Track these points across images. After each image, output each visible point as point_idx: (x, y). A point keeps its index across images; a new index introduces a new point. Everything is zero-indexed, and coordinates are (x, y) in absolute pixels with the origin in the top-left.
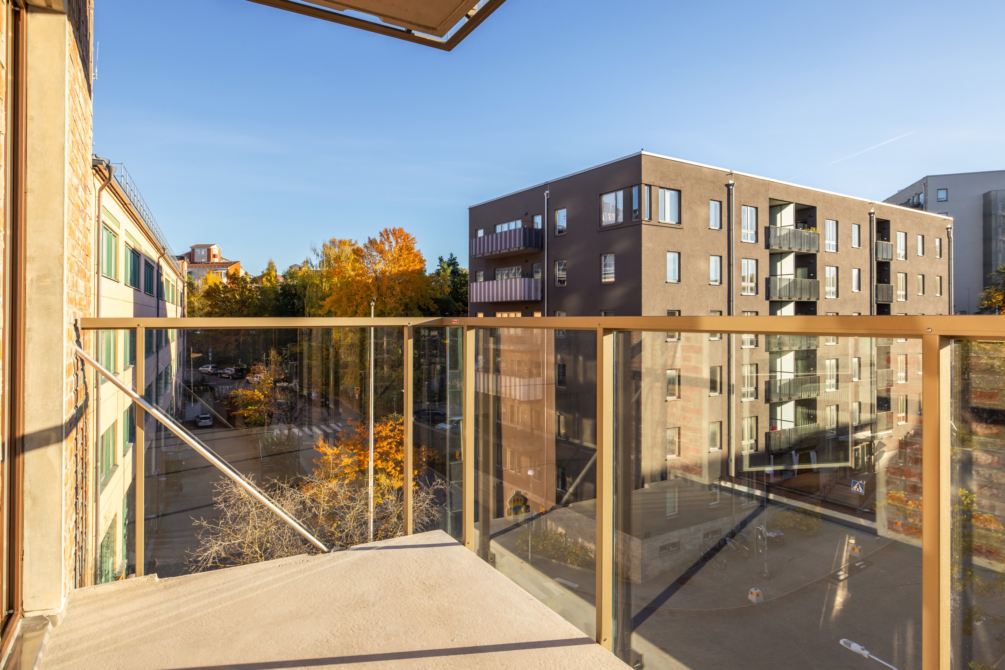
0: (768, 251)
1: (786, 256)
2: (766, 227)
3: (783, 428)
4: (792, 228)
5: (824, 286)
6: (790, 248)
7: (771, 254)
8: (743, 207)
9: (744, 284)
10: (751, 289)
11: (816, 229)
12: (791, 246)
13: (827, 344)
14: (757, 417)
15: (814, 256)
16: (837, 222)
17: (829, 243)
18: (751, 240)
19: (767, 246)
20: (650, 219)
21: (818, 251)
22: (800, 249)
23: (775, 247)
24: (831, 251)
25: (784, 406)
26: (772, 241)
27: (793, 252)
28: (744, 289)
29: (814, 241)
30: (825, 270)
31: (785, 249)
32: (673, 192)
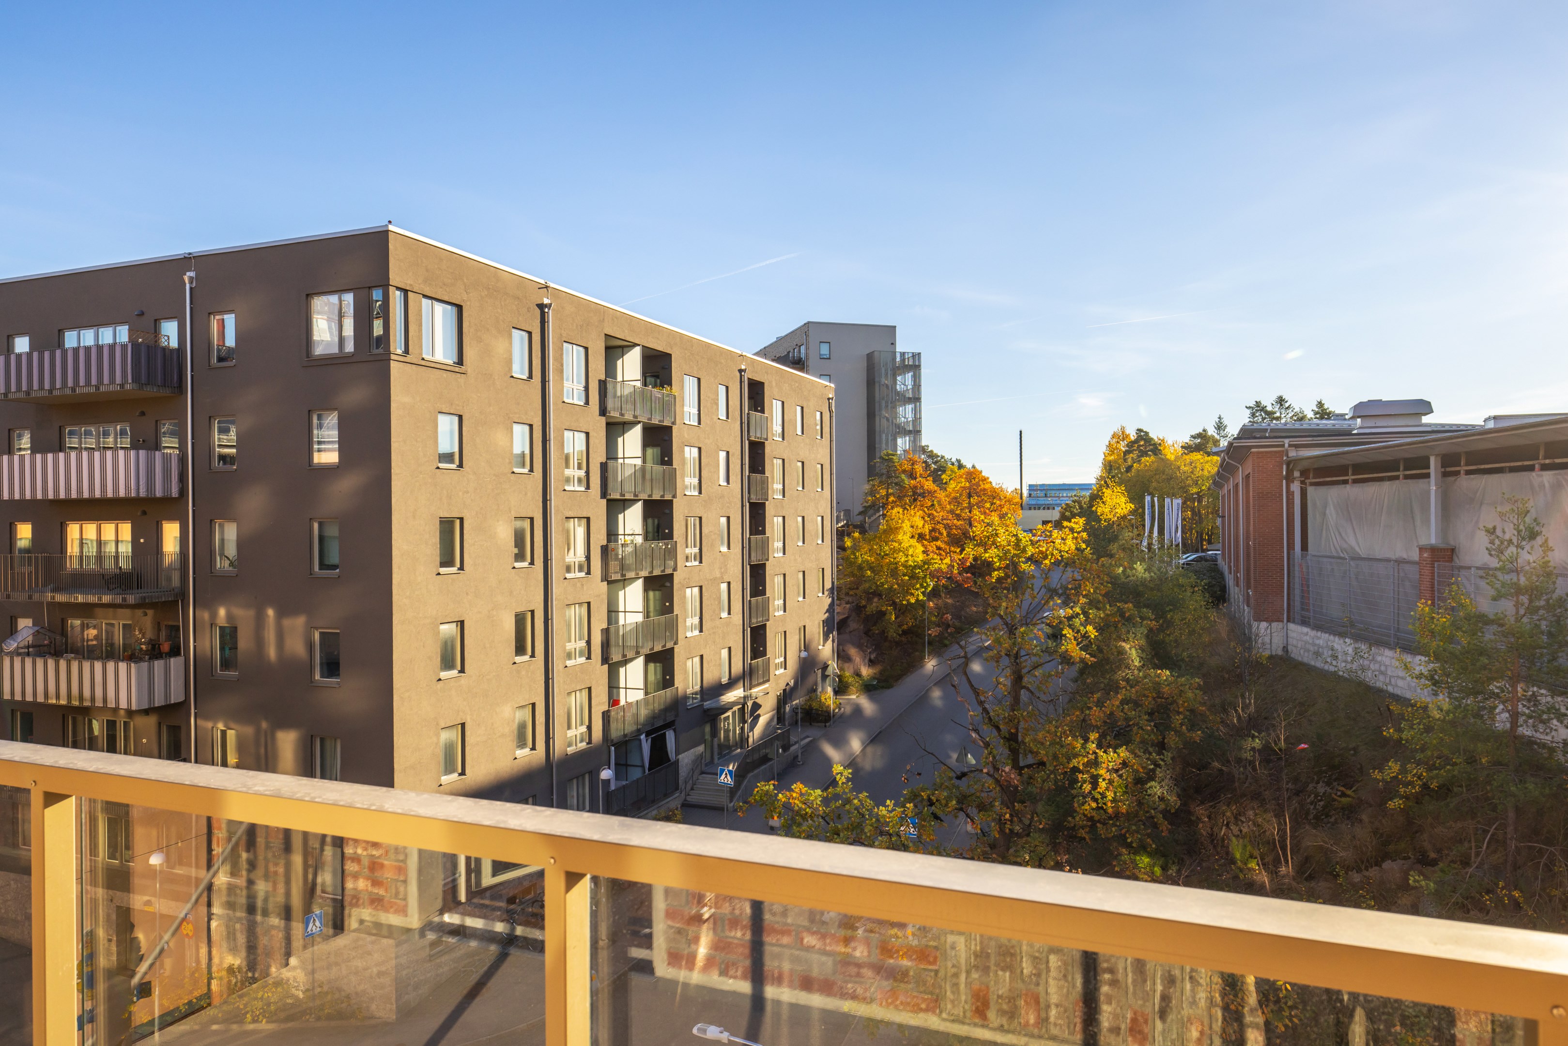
0: (603, 420)
1: (631, 429)
2: (600, 381)
3: (629, 700)
4: (638, 384)
5: (683, 476)
6: (635, 417)
7: (608, 424)
8: (565, 345)
9: (568, 472)
10: (580, 480)
11: (671, 389)
12: (638, 413)
13: (688, 564)
14: (590, 689)
15: (668, 430)
16: (699, 380)
17: (688, 410)
18: (579, 399)
19: (603, 412)
20: (407, 351)
21: (674, 423)
22: (650, 419)
23: (615, 414)
24: (692, 423)
25: (629, 666)
26: (610, 404)
27: (639, 422)
28: (568, 480)
29: (669, 406)
30: (683, 451)
31: (629, 417)
32: (449, 307)
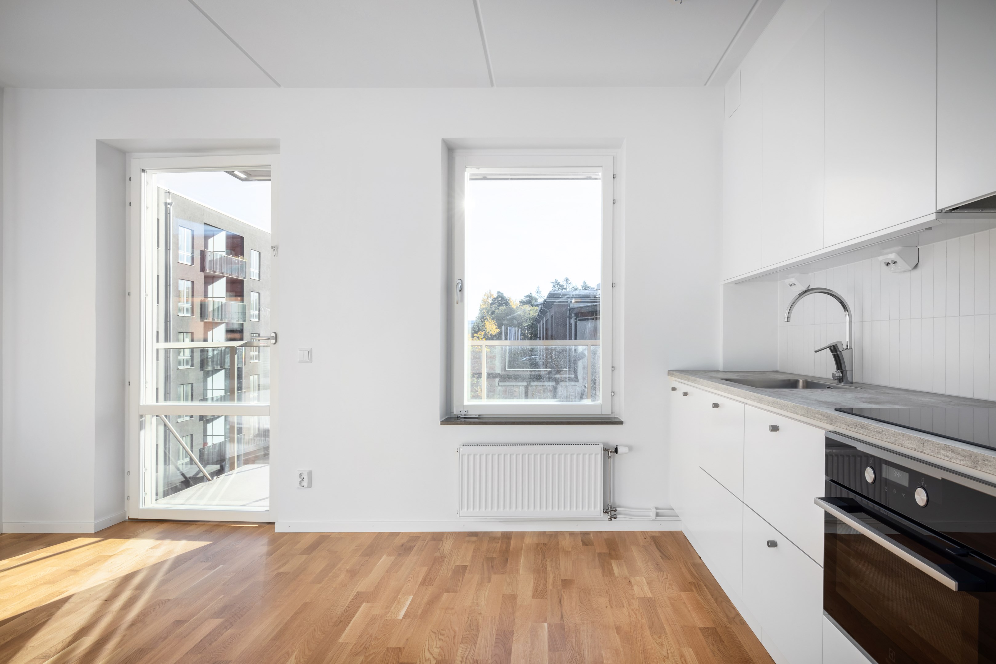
0: (202, 274)
1: (218, 280)
2: (201, 251)
3: (214, 442)
4: (224, 254)
5: (249, 310)
6: (222, 273)
7: (206, 277)
8: (180, 228)
9: (181, 305)
10: (187, 310)
11: (243, 258)
12: (223, 271)
13: (251, 361)
14: (192, 435)
15: (242, 282)
16: (260, 253)
17: (253, 271)
18: (187, 261)
19: (203, 269)
21: (245, 278)
22: (231, 275)
23: (209, 271)
24: (255, 278)
25: (214, 422)
26: (207, 265)
27: (224, 277)
28: (180, 310)
29: (243, 268)
30: (250, 295)
31: (218, 273)
